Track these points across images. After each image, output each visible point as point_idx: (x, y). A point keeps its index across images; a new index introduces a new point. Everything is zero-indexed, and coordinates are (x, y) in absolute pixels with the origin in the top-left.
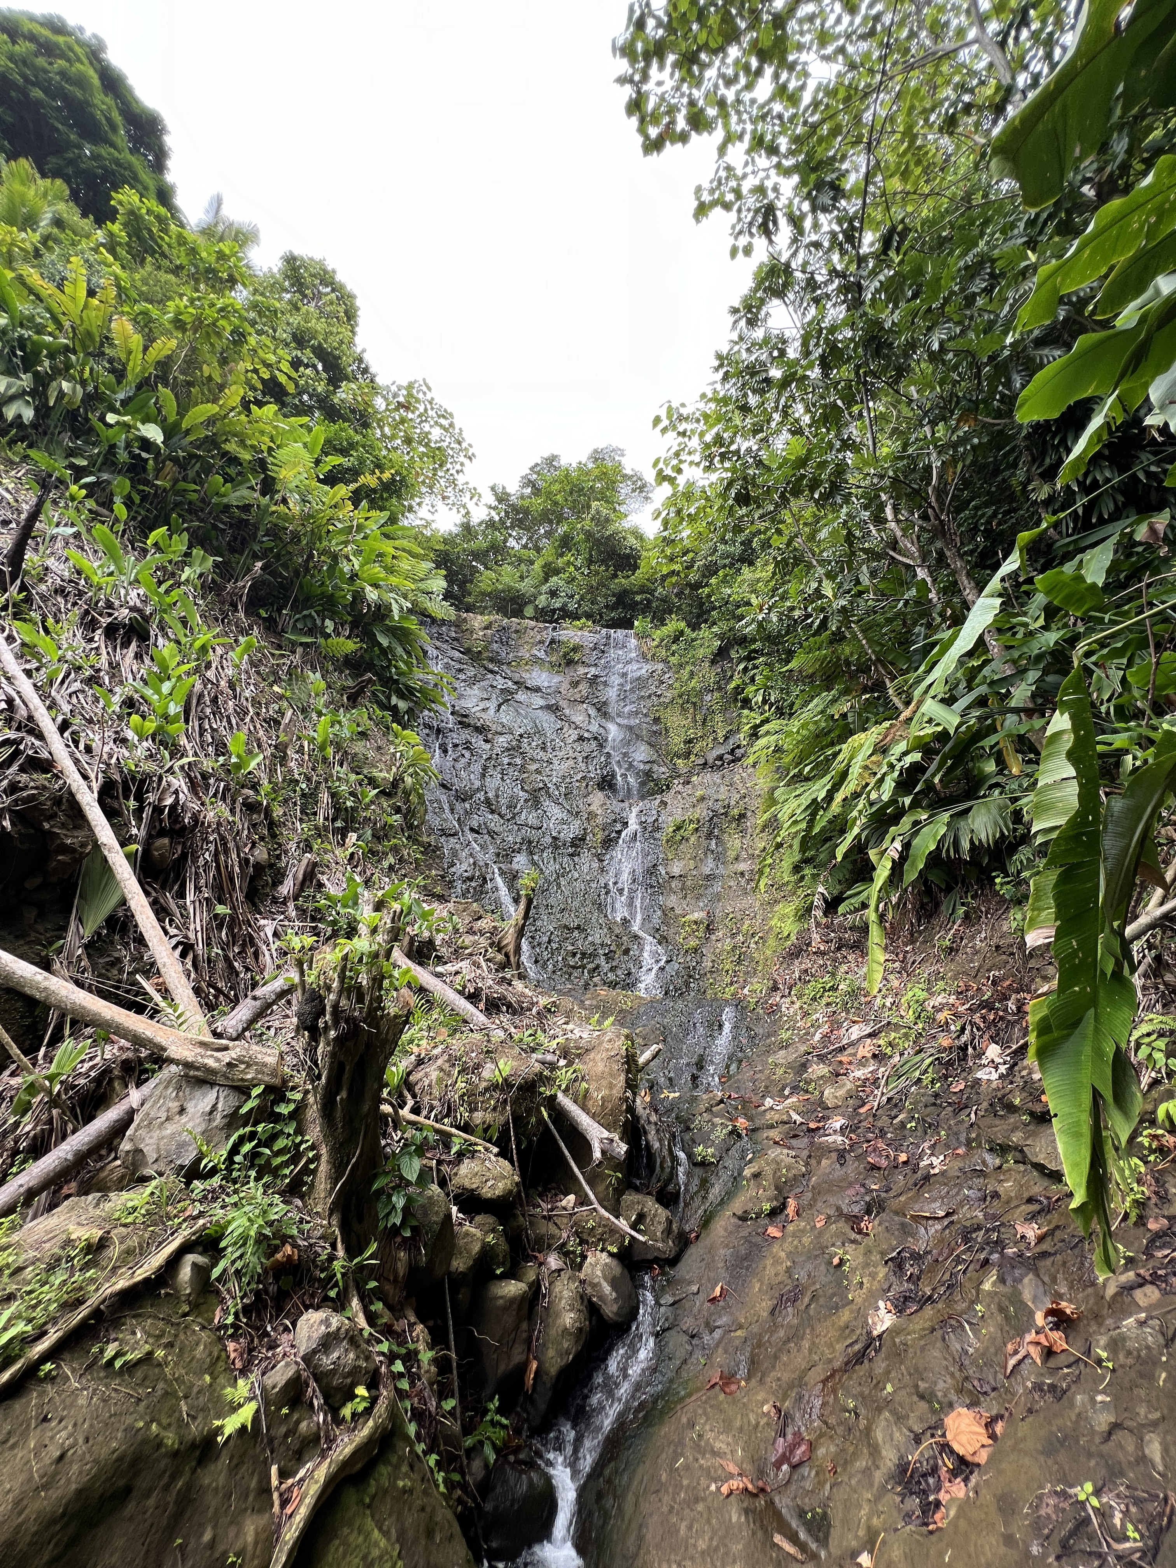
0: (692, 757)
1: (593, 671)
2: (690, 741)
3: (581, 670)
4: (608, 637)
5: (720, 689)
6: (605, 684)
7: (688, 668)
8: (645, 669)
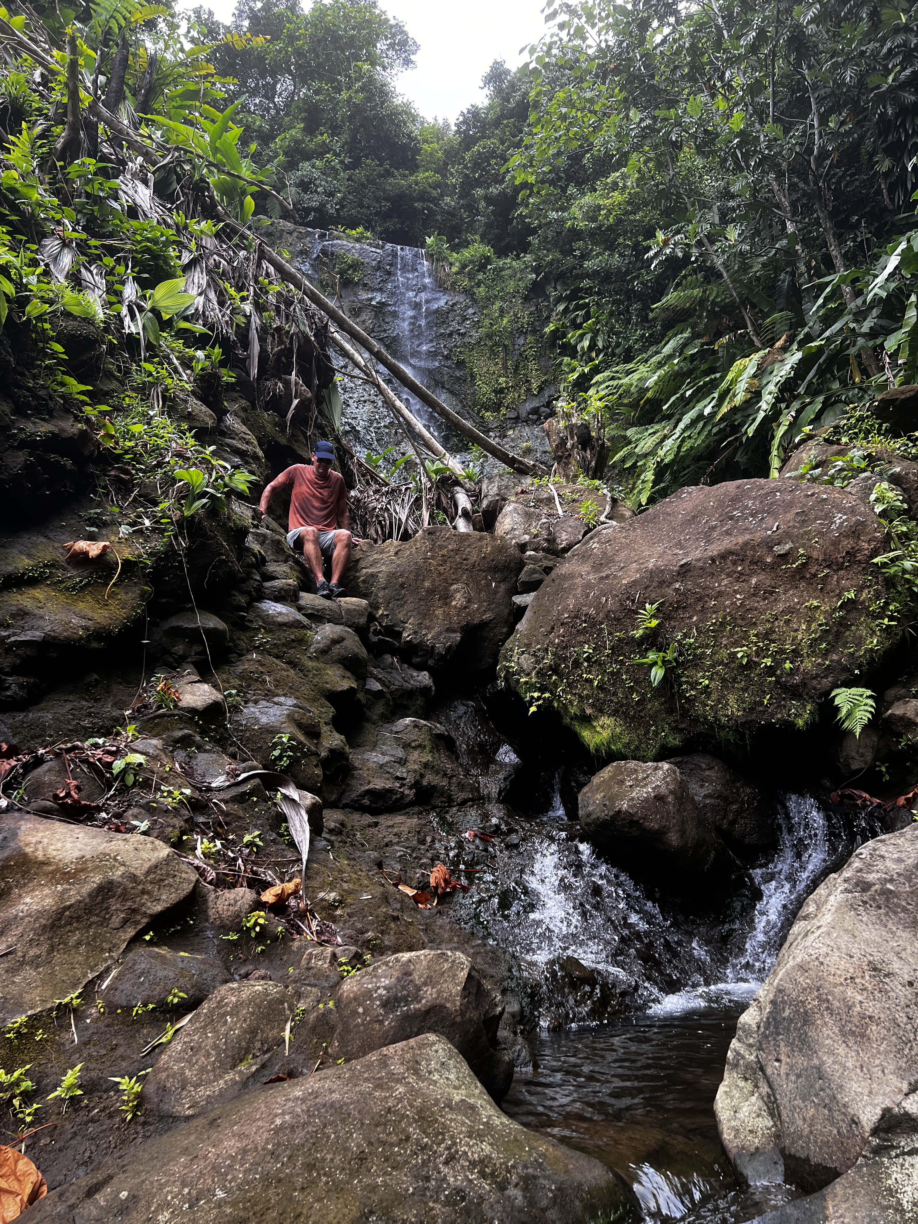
0: (503, 411)
1: (378, 297)
2: (501, 391)
3: (364, 296)
4: (394, 254)
5: (534, 332)
6: (395, 315)
7: (498, 304)
8: (442, 302)
